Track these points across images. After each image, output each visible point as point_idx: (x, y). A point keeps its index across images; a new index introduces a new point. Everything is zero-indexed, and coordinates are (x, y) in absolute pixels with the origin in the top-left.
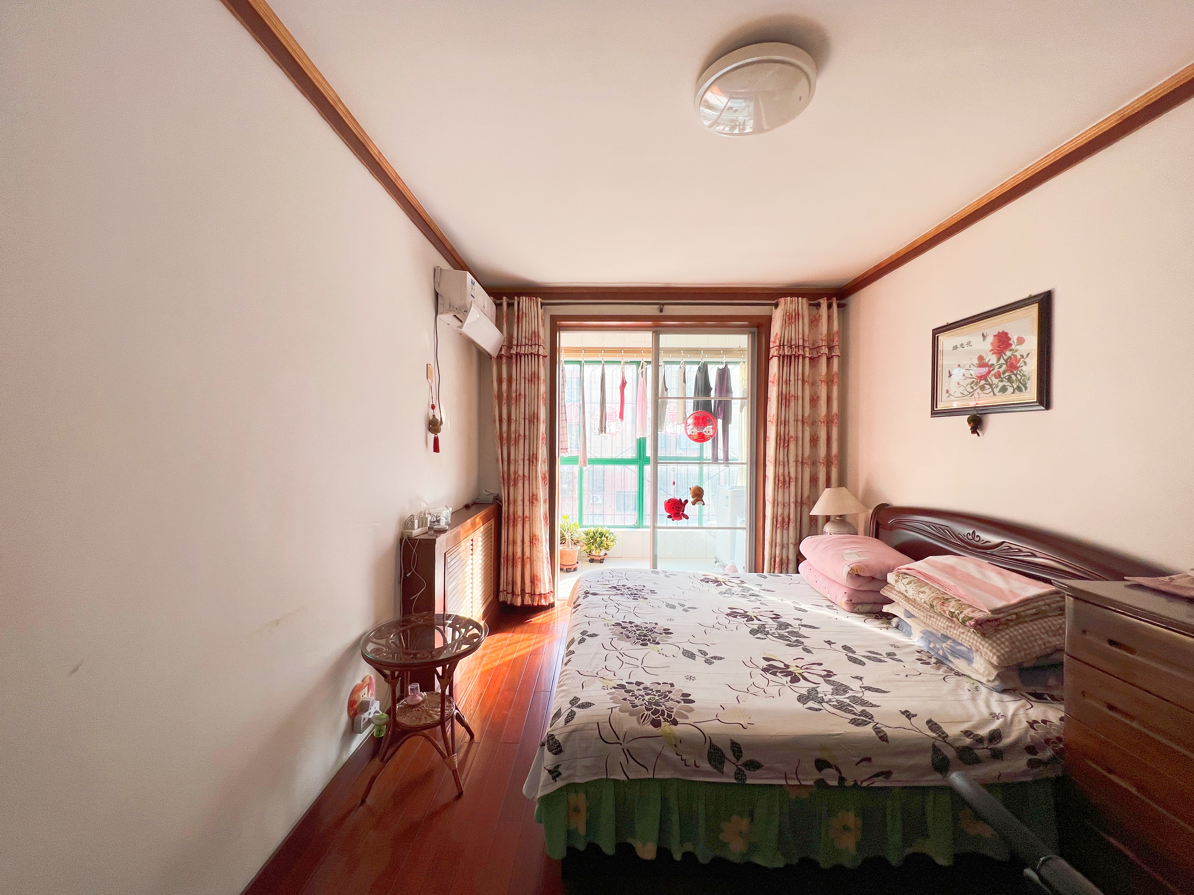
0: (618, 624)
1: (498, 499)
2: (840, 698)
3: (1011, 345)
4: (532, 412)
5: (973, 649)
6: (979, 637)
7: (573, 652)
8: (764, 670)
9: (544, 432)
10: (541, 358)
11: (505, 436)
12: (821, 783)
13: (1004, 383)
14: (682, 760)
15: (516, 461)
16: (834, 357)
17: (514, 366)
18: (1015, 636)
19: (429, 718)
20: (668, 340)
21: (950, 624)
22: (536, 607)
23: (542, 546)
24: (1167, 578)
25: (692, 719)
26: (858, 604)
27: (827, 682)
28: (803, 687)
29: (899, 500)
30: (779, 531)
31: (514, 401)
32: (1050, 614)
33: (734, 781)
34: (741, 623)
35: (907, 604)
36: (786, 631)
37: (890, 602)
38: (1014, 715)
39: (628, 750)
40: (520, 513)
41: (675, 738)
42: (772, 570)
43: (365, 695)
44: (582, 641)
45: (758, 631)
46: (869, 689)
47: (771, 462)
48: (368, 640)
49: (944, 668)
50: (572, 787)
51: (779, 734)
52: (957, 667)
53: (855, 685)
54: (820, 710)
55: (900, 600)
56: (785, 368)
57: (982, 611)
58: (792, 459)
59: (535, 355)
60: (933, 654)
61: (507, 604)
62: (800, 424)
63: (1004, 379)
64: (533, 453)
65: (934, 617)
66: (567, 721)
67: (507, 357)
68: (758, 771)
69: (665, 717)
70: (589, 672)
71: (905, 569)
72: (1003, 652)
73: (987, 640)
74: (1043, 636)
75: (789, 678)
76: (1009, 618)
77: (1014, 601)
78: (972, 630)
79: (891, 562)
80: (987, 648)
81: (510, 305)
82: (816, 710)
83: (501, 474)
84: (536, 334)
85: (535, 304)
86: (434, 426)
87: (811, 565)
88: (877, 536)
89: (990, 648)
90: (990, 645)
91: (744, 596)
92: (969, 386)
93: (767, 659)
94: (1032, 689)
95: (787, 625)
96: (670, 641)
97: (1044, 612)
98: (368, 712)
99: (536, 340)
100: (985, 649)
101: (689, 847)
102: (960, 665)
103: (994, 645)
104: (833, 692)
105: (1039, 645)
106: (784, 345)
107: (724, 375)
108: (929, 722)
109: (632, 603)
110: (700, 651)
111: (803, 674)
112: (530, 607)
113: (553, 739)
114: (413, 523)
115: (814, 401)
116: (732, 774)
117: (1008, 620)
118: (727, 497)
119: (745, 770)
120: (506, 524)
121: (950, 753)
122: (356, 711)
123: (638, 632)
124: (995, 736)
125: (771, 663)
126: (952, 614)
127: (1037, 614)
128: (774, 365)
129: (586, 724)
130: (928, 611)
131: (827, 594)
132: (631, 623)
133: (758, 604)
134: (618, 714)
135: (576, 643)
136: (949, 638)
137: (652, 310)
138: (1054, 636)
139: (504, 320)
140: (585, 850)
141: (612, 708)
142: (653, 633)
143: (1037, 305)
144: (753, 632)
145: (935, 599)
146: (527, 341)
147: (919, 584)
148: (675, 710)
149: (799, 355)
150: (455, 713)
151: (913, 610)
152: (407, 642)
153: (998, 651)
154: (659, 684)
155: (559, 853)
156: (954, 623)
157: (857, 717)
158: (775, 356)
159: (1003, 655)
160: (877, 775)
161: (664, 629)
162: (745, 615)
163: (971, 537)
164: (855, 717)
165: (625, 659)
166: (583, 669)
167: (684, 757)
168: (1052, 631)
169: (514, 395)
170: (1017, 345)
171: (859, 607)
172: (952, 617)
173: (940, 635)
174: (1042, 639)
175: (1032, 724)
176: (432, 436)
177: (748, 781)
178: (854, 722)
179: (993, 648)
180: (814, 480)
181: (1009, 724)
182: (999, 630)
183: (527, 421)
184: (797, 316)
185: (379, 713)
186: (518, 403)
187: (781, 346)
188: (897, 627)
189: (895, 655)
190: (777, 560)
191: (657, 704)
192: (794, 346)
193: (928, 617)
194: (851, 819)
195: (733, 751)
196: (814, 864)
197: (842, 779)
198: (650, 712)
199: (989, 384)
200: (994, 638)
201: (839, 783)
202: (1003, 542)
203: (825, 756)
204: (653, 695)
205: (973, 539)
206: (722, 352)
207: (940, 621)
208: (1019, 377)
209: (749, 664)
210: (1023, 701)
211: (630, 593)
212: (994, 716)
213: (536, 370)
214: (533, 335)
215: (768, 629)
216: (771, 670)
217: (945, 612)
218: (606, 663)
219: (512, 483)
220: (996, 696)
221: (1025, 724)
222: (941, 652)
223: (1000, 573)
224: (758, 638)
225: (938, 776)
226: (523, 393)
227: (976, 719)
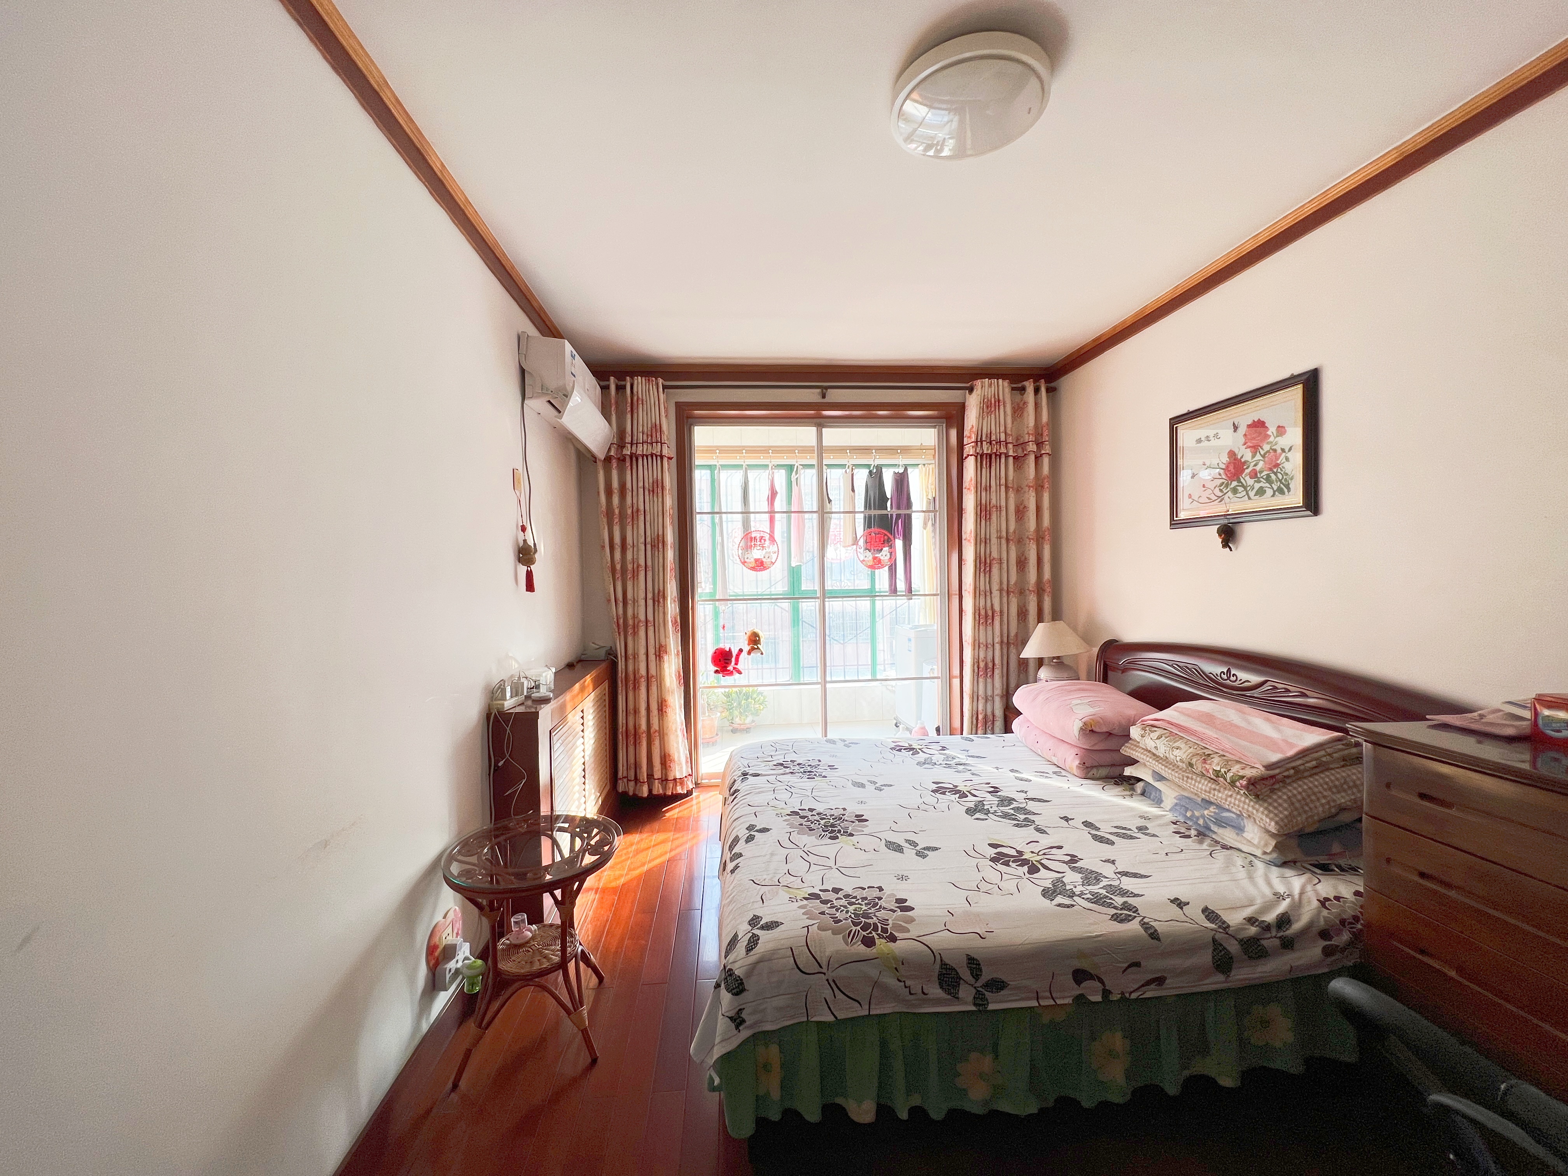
0: (795, 813)
1: (611, 654)
2: (1095, 889)
3: (1270, 436)
4: (656, 533)
5: (1245, 815)
6: (1251, 800)
7: (740, 855)
8: (993, 860)
9: (672, 561)
10: (665, 460)
11: (618, 567)
12: (1080, 999)
13: (1261, 484)
14: (906, 987)
15: (634, 601)
16: (1044, 456)
17: (629, 472)
18: (1295, 796)
19: (544, 960)
20: (834, 436)
21: (1213, 786)
22: (669, 796)
23: (676, 714)
24: (1476, 714)
25: (914, 932)
26: (1092, 767)
27: (1073, 869)
28: (1045, 878)
29: (1131, 635)
30: (981, 680)
31: (629, 520)
32: (1332, 766)
33: (974, 1008)
34: (953, 801)
35: (1157, 763)
36: (1011, 807)
37: (1133, 762)
38: (1302, 893)
39: (834, 981)
40: (643, 672)
41: (895, 958)
42: (974, 730)
43: (448, 937)
44: (750, 839)
45: (975, 810)
46: (1126, 874)
47: (969, 592)
48: (451, 858)
49: (1208, 841)
50: (760, 1038)
51: (1026, 942)
52: (1223, 839)
53: (1108, 871)
54: (1073, 906)
55: (1148, 759)
56: (984, 470)
57: (1254, 767)
58: (995, 587)
59: (656, 456)
60: (1191, 824)
61: (628, 795)
62: (1004, 541)
63: (1262, 479)
64: (659, 589)
65: (1192, 779)
66: (749, 949)
67: (619, 459)
68: (1002, 992)
69: (879, 932)
70: (767, 880)
71: (1152, 720)
72: (1281, 816)
73: (1260, 802)
74: (1325, 793)
75: (1026, 868)
76: (1286, 774)
77: (1291, 753)
78: (1242, 792)
79: (1131, 712)
80: (1263, 813)
81: (620, 388)
82: (1068, 906)
83: (615, 620)
84: (658, 427)
85: (654, 387)
86: (525, 554)
87: (1028, 721)
88: (1105, 680)
89: (1266, 812)
90: (1266, 808)
91: (949, 766)
92: (1217, 489)
93: (994, 846)
94: (1314, 859)
95: (1011, 800)
96: (866, 830)
97: (1327, 763)
98: (455, 960)
99: (658, 436)
100: (1260, 815)
101: (916, 1100)
102: (1227, 835)
103: (1271, 808)
104: (1083, 882)
105: (1322, 805)
106: (981, 441)
107: (901, 481)
108: (1205, 910)
109: (808, 784)
110: (907, 841)
111: (1042, 861)
112: (662, 797)
113: (731, 975)
114: (504, 691)
115: (1020, 512)
116: (970, 999)
117: (1285, 777)
118: (910, 640)
119: (986, 993)
120: (624, 687)
121: (1233, 947)
122: (438, 959)
123: (822, 822)
124: (1284, 921)
125: (999, 850)
126: (1217, 773)
127: (1316, 767)
128: (970, 465)
129: (775, 951)
130: (1184, 771)
131: (1053, 758)
132: (811, 810)
133: (968, 775)
134: (818, 934)
135: (742, 842)
136: (1211, 803)
137: (811, 395)
138: (1339, 792)
139: (613, 409)
140: (782, 1119)
141: (808, 927)
142: (843, 822)
143: (1301, 386)
144: (970, 812)
145: (1193, 756)
146: (645, 438)
147: (1172, 737)
148: (890, 922)
149: (1001, 453)
150: (579, 950)
151: (1165, 771)
152: (506, 855)
153: (1276, 815)
154: (864, 889)
155: (745, 1129)
156: (1219, 784)
157: (1120, 912)
158: (971, 455)
159: (1282, 820)
160: (1148, 983)
161: (857, 816)
162: (955, 790)
163: (1225, 677)
164: (1115, 911)
165: (811, 858)
166: (759, 877)
167: (908, 983)
168: (1336, 786)
169: (629, 511)
170: (1277, 436)
171: (1094, 771)
172: (1218, 776)
173: (1200, 800)
174: (1325, 797)
175: (1324, 902)
176: (523, 570)
177: (991, 1007)
178: (1115, 918)
179: (1270, 811)
180: (1022, 614)
181: (1297, 906)
182: (1275, 789)
183: (649, 547)
184: (997, 404)
185: (470, 959)
186: (635, 522)
187: (978, 442)
188: (1143, 794)
189: (1147, 828)
190: (980, 717)
191: (866, 915)
192: (994, 442)
193: (1185, 779)
194: (1117, 1041)
195: (971, 969)
196: (1075, 1103)
197: (1106, 993)
198: (858, 928)
199: (1243, 486)
200: (1270, 801)
201: (1102, 998)
202: (1266, 681)
203: (1084, 965)
204: (859, 904)
205: (1229, 678)
206: (899, 451)
207: (1199, 782)
208: (1280, 476)
209: (972, 853)
210: (1308, 875)
211: (802, 770)
212: (1279, 897)
213: (659, 477)
214: (654, 430)
215: (988, 807)
216: (1000, 859)
217: (1208, 772)
218: (789, 866)
219: (630, 631)
220: (1275, 871)
221: (1315, 904)
222: (1201, 822)
223: (1268, 720)
224: (977, 819)
225: (1221, 977)
226: (642, 508)
227: (1259, 902)
